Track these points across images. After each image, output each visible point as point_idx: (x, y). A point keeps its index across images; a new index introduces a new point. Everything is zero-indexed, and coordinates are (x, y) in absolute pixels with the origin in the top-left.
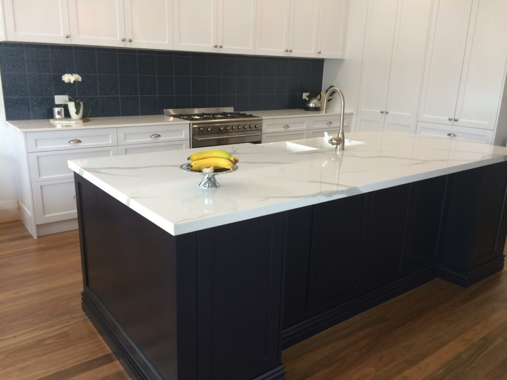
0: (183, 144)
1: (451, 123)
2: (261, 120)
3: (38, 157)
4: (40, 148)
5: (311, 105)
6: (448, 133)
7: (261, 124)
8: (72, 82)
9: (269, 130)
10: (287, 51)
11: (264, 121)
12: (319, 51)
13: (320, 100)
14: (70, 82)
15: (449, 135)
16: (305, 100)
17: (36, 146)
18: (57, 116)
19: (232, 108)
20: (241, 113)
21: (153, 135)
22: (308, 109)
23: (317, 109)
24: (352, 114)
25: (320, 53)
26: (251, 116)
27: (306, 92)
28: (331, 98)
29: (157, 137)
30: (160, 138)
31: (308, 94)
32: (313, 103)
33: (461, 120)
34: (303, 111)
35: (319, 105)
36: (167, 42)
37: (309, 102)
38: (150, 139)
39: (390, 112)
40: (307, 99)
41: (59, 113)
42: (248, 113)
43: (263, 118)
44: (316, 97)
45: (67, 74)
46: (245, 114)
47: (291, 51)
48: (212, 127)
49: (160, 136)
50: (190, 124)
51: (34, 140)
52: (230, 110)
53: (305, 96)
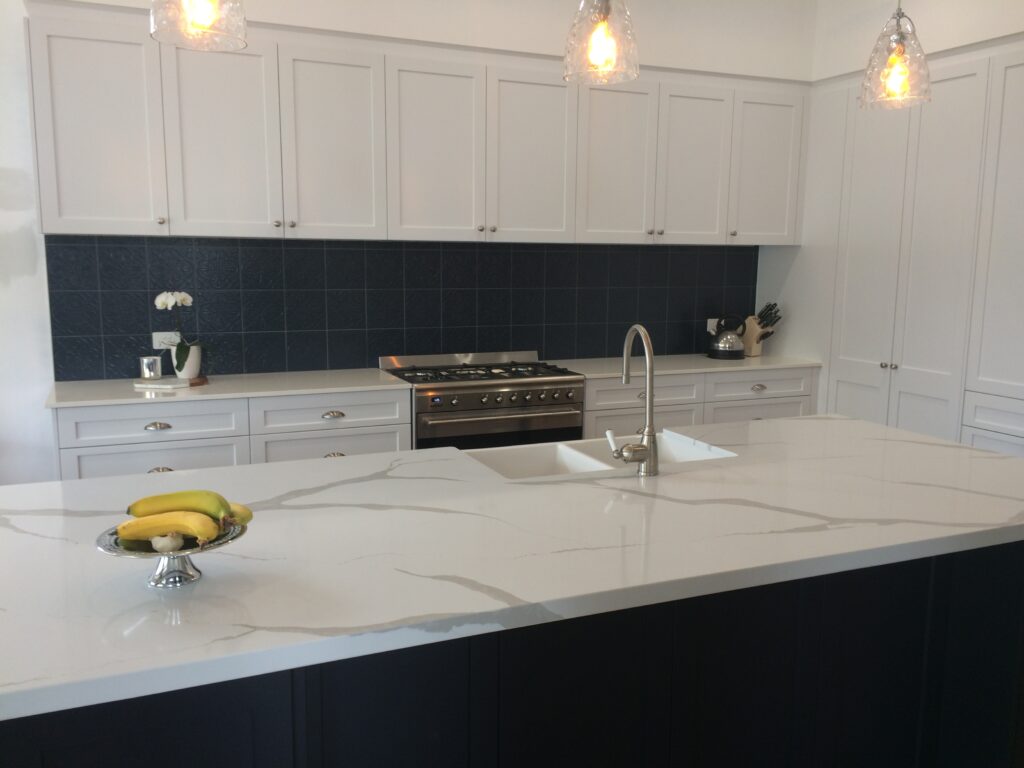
0: (394, 432)
2: (584, 381)
3: (79, 457)
4: (85, 439)
5: (721, 346)
7: (581, 392)
8: (170, 308)
9: (601, 404)
10: (651, 233)
11: (588, 383)
12: (733, 230)
13: (741, 335)
14: (166, 309)
16: (709, 333)
17: (77, 436)
18: (147, 373)
20: (550, 363)
21: (328, 414)
22: (715, 354)
23: (735, 355)
24: (820, 367)
25: (734, 234)
26: (564, 371)
27: (716, 317)
28: (769, 329)
29: (337, 417)
30: (343, 420)
31: (719, 321)
32: (725, 343)
34: (703, 359)
35: (739, 346)
36: (374, 225)
37: (717, 339)
38: (320, 422)
39: (903, 367)
40: (714, 332)
41: (151, 367)
42: (560, 364)
43: (589, 376)
44: (736, 329)
45: (165, 293)
46: (555, 366)
47: (661, 233)
48: (460, 398)
49: (343, 415)
50: (411, 390)
51: (74, 425)
52: (531, 356)
53: (712, 325)
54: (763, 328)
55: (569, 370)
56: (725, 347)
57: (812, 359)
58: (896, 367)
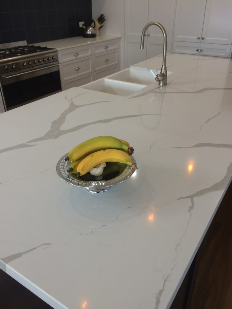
1: (199, 41)
2: (56, 51)
5: (89, 32)
6: (197, 49)
7: (57, 56)
9: (64, 60)
13: (94, 27)
15: (198, 50)
16: (82, 28)
19: (25, 41)
20: (36, 45)
22: (86, 36)
23: (93, 36)
24: (120, 38)
26: (46, 49)
27: (81, 21)
28: (102, 25)
31: (83, 23)
32: (90, 31)
33: (207, 38)
34: (83, 38)
35: (94, 32)
37: (86, 30)
39: (151, 35)
40: (84, 27)
42: (42, 45)
43: (58, 49)
44: (91, 24)
46: (40, 46)
52: (23, 43)
53: (81, 24)
54: (100, 24)
55: (48, 47)
56: (90, 33)
57: (118, 35)
58: (149, 35)
